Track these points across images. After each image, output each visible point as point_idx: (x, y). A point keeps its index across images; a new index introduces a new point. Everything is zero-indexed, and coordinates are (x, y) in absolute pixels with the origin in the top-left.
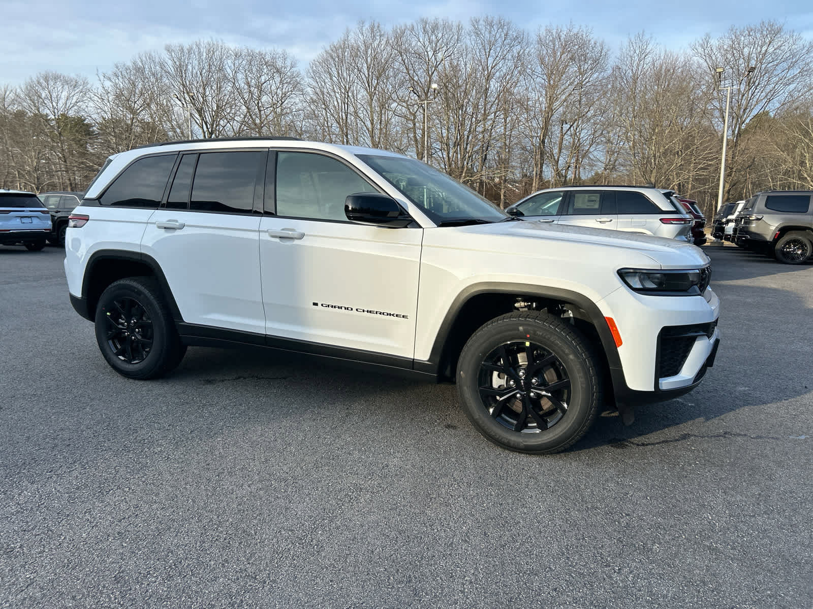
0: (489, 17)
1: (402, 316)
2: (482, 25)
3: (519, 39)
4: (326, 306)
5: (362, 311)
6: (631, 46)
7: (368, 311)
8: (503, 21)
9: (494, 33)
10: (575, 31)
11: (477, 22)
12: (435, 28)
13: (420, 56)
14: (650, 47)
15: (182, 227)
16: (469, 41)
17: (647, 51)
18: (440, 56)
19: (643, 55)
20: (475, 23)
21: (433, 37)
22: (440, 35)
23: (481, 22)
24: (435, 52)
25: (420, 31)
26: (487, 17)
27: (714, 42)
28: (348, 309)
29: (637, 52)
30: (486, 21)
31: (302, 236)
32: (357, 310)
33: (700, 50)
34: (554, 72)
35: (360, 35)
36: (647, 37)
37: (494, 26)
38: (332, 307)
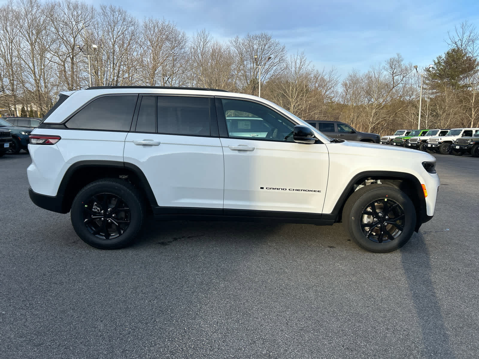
0: (113, 6)
1: (317, 191)
2: (108, 10)
3: (132, 23)
4: (269, 189)
5: (292, 190)
6: (199, 36)
7: (296, 190)
8: (121, 10)
9: (116, 17)
10: (167, 23)
11: (105, 8)
12: (76, 7)
13: (66, 24)
14: (208, 38)
15: (158, 144)
16: (99, 19)
17: (207, 40)
18: (81, 25)
19: (205, 43)
20: (103, 9)
21: (75, 13)
22: (80, 12)
23: (108, 8)
24: (77, 23)
25: (65, 7)
26: (111, 6)
27: (240, 40)
28: (283, 190)
29: (202, 40)
30: (111, 7)
31: (253, 150)
32: (289, 190)
33: (234, 44)
34: (156, 46)
35: (21, 4)
36: (207, 33)
37: (116, 12)
38: (273, 189)
